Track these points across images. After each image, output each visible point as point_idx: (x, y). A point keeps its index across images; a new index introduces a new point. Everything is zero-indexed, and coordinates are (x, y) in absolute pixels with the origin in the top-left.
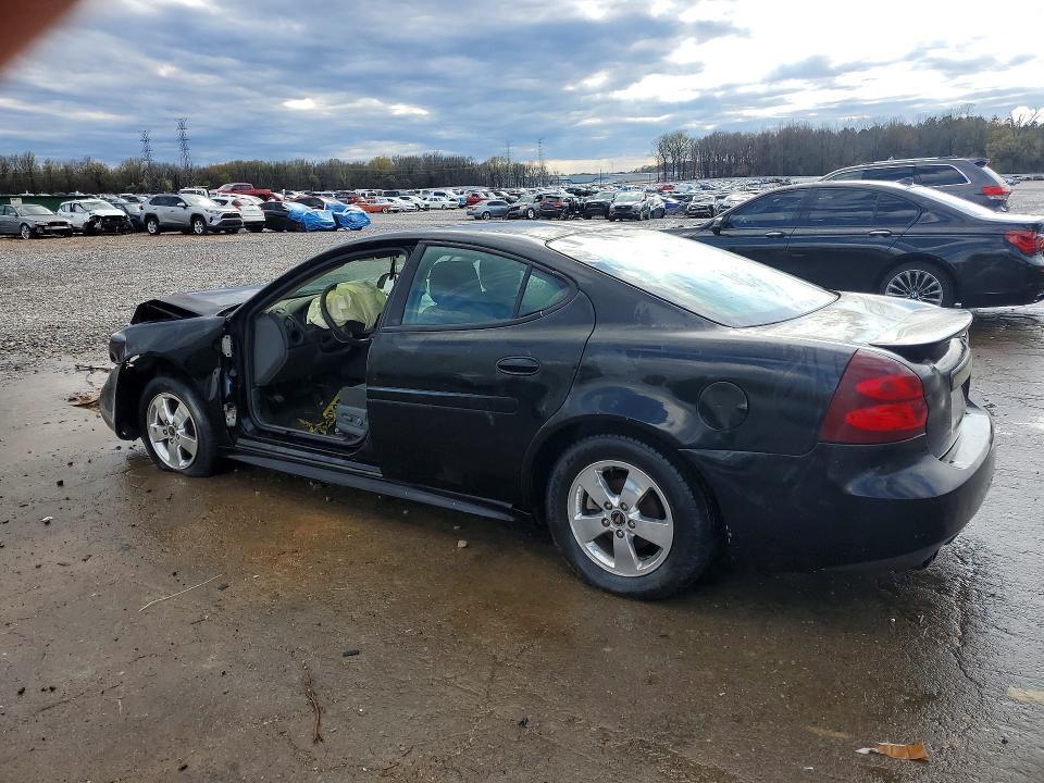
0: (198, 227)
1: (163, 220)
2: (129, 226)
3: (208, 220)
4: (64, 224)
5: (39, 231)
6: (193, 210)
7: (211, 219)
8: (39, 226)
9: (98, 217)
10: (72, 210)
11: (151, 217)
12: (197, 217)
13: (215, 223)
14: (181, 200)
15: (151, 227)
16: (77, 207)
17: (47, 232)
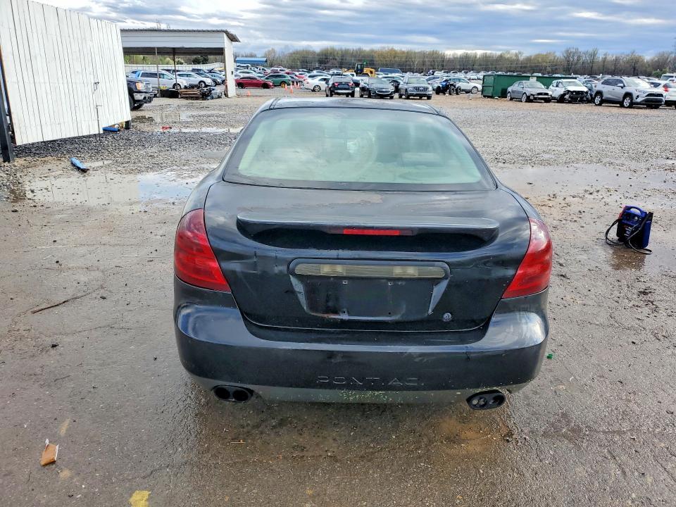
0: (627, 102)
1: (606, 96)
2: (587, 99)
3: (635, 97)
4: (547, 94)
5: (532, 98)
6: (628, 89)
7: (638, 96)
8: (532, 95)
9: (569, 91)
10: (557, 86)
11: (599, 93)
12: (628, 95)
13: (639, 100)
14: (621, 82)
15: (597, 100)
16: (560, 85)
17: (535, 99)
